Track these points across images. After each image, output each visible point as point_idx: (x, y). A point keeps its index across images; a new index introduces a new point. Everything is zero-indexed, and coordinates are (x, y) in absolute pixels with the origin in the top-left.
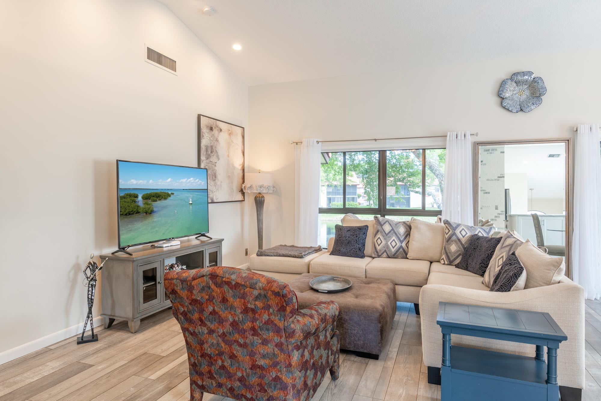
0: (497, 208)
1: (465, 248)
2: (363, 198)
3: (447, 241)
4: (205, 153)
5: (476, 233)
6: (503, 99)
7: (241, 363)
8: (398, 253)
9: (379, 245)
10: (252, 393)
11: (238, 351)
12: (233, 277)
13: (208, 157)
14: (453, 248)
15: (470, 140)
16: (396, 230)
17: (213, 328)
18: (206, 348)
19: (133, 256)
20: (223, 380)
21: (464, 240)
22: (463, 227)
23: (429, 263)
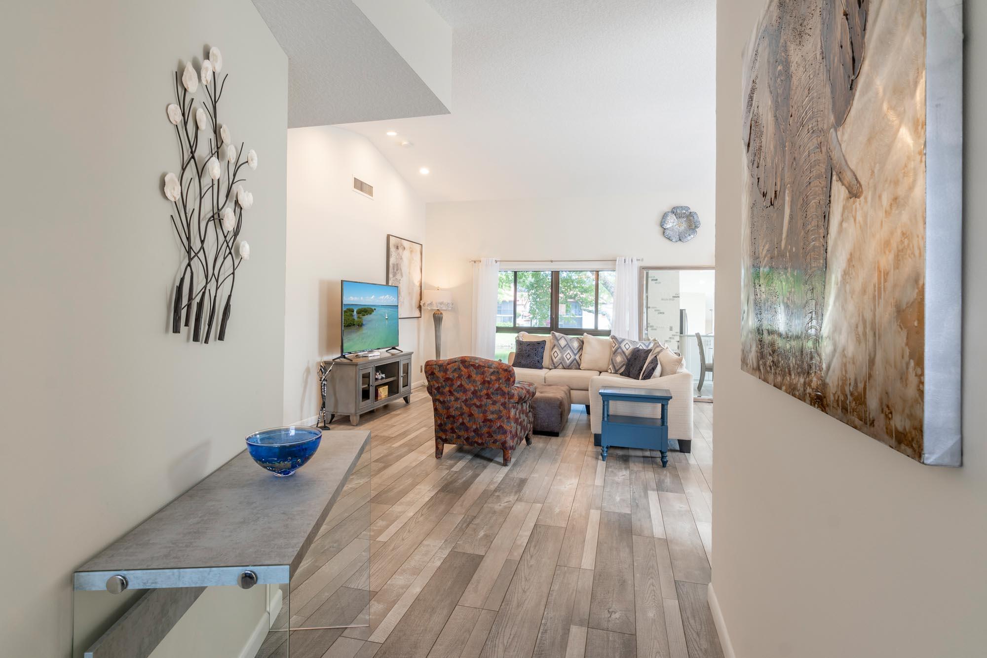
0: (671, 329)
1: (628, 359)
2: (522, 318)
3: (614, 354)
4: (392, 271)
5: (638, 346)
6: (665, 229)
7: (476, 419)
8: (572, 364)
9: (555, 358)
10: (483, 439)
11: (475, 411)
12: (477, 361)
13: (395, 275)
14: (619, 359)
15: (637, 265)
16: (570, 345)
17: (459, 397)
18: (451, 411)
19: (353, 361)
20: (462, 433)
21: (627, 353)
22: (627, 342)
23: (599, 373)
